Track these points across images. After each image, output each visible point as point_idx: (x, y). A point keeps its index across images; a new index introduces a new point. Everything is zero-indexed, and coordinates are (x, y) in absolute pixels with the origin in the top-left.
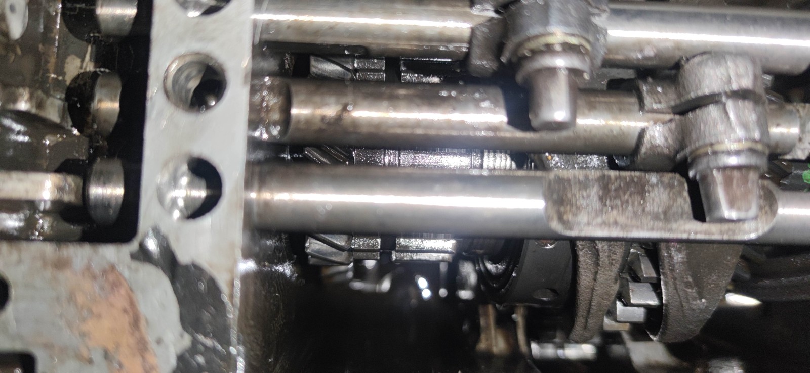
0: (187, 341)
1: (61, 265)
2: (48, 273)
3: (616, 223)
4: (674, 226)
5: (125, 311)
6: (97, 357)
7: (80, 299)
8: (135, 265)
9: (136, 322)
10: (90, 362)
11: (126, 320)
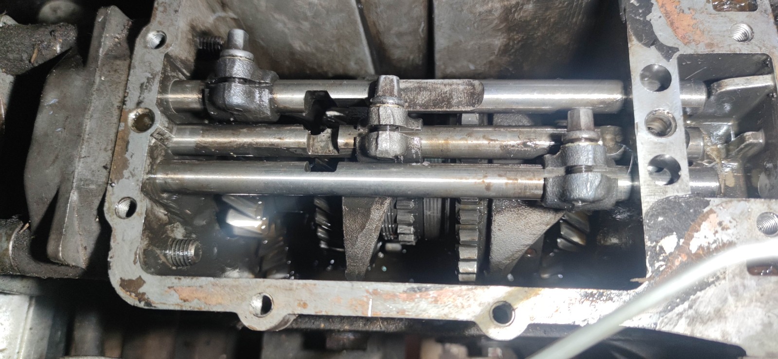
0: (648, 18)
1: (710, 45)
2: (715, 41)
3: (445, 85)
4: (416, 85)
5: (678, 28)
6: (686, 11)
7: (698, 32)
8: (676, 46)
9: (672, 24)
10: (689, 9)
11: (676, 24)
